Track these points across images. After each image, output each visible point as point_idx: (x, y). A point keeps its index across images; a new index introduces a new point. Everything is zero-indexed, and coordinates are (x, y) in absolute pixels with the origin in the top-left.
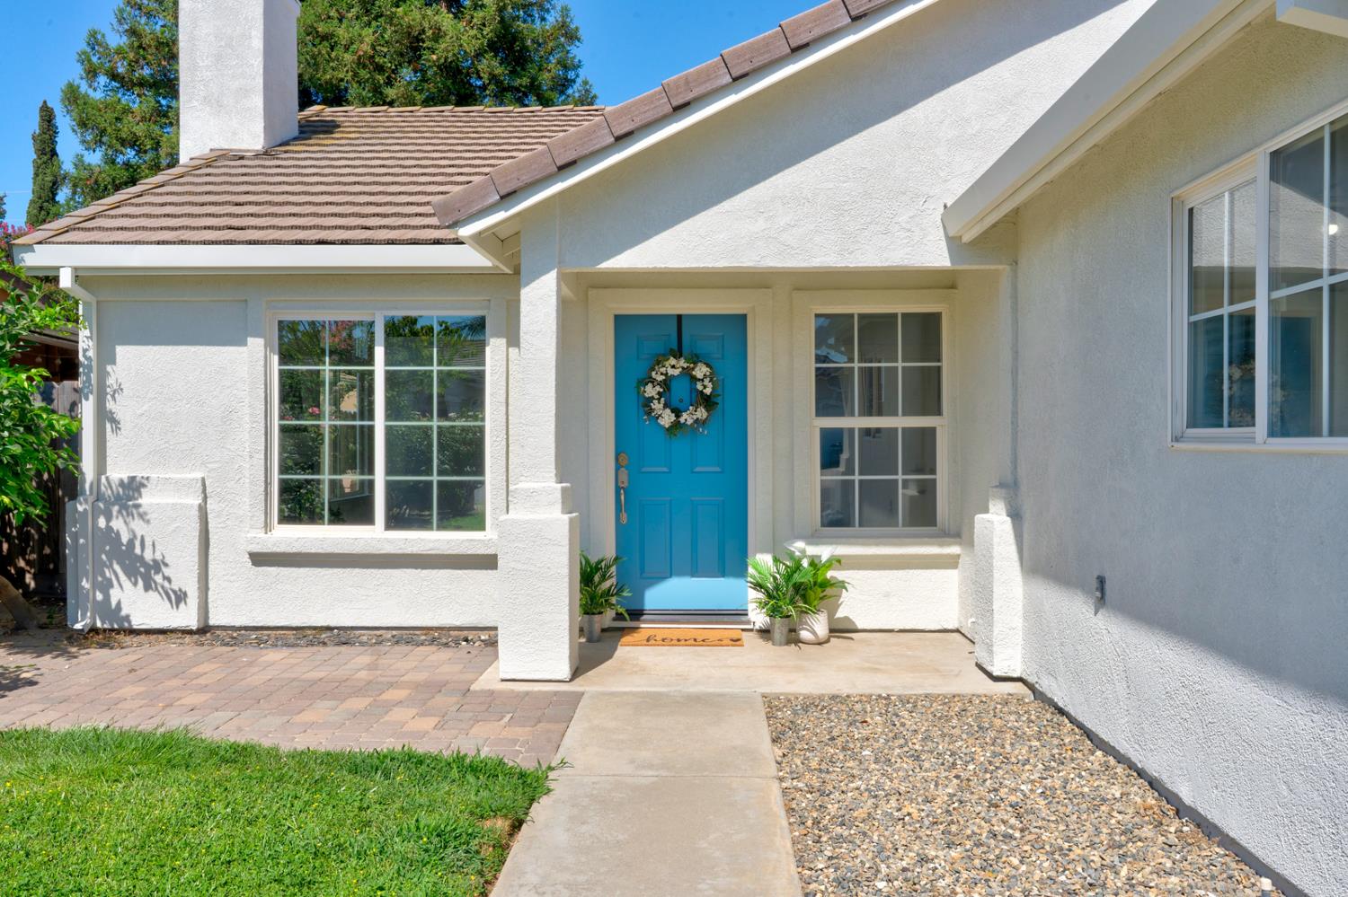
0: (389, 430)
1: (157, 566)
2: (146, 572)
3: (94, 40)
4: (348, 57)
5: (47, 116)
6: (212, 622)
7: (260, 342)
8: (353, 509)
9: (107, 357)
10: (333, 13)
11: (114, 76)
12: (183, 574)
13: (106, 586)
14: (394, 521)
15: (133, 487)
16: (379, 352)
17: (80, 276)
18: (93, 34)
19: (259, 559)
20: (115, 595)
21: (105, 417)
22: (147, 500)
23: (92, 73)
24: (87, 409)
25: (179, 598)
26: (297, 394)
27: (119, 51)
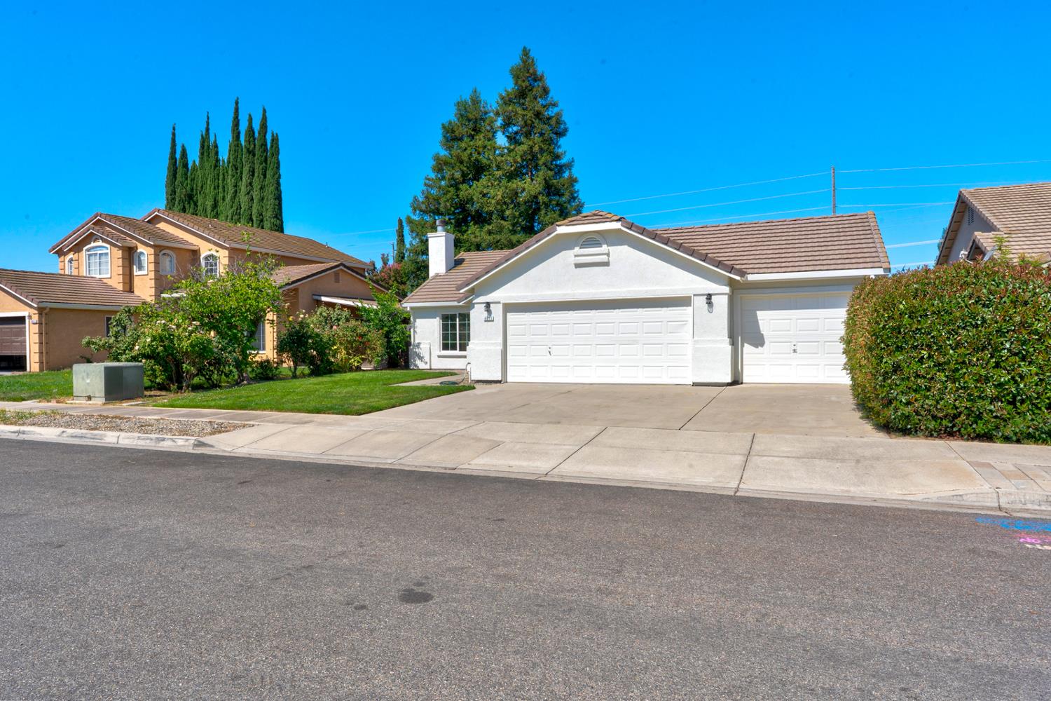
0: (460, 334)
1: (423, 357)
2: (421, 358)
3: (415, 199)
4: (493, 201)
5: (400, 222)
6: (432, 368)
7: (438, 318)
8: (454, 348)
9: (415, 321)
10: (490, 184)
11: (421, 211)
12: (427, 358)
13: (415, 361)
14: (460, 350)
15: (419, 344)
16: (458, 319)
17: (411, 308)
18: (415, 197)
19: (439, 357)
20: (416, 362)
21: (415, 331)
22: (421, 346)
23: (415, 210)
24: (412, 330)
25: (426, 363)
26: (445, 327)
27: (423, 203)
